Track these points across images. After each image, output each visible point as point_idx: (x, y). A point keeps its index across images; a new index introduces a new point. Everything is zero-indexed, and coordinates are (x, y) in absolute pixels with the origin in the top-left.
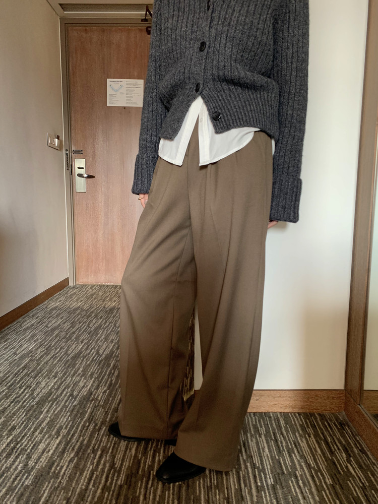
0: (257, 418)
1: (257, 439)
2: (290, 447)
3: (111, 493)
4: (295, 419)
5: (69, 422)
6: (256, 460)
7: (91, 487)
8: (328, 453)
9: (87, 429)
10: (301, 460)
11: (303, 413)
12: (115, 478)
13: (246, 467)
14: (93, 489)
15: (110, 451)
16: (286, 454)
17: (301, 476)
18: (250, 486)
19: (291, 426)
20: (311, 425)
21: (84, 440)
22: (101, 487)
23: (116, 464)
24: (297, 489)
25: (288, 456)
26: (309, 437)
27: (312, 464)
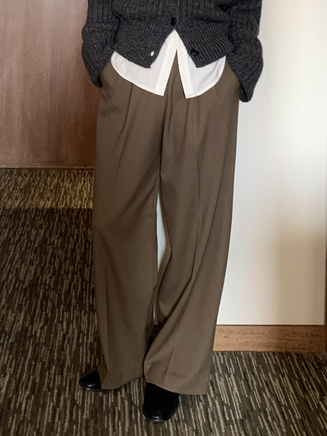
0: (226, 357)
1: (225, 378)
2: (261, 386)
3: (79, 425)
4: (269, 358)
5: (12, 360)
6: (225, 398)
7: (57, 420)
8: (301, 392)
9: (35, 368)
10: (271, 399)
11: (279, 353)
12: (80, 414)
13: (214, 404)
14: (59, 423)
15: (68, 389)
16: (256, 393)
17: (271, 412)
18: (219, 421)
19: (264, 366)
20: (286, 365)
21: (34, 379)
22: (67, 420)
23: (77, 401)
24: (265, 423)
25: (258, 394)
26: (283, 376)
27: (283, 402)
